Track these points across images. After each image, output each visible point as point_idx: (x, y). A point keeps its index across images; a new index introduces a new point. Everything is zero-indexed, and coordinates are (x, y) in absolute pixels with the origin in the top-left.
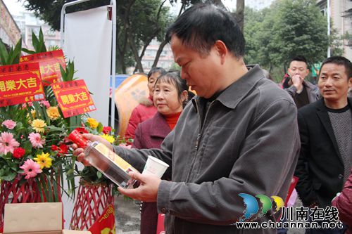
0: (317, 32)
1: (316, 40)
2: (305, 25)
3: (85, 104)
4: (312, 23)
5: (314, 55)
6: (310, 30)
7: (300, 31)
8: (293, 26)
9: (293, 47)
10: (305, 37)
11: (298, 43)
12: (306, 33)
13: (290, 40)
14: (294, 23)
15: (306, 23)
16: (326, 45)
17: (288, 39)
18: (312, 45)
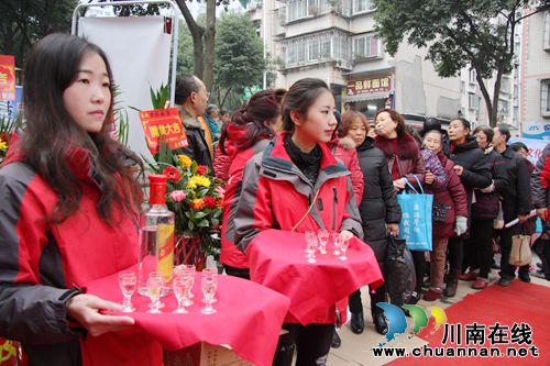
0: (255, 54)
1: (252, 62)
2: (242, 45)
3: (176, 138)
4: (251, 44)
5: (250, 78)
6: (248, 51)
7: (238, 50)
8: (231, 45)
9: (230, 67)
10: (242, 57)
11: (235, 64)
12: (243, 53)
13: (227, 59)
14: (231, 41)
15: (243, 43)
16: (263, 68)
17: (225, 59)
18: (249, 67)
